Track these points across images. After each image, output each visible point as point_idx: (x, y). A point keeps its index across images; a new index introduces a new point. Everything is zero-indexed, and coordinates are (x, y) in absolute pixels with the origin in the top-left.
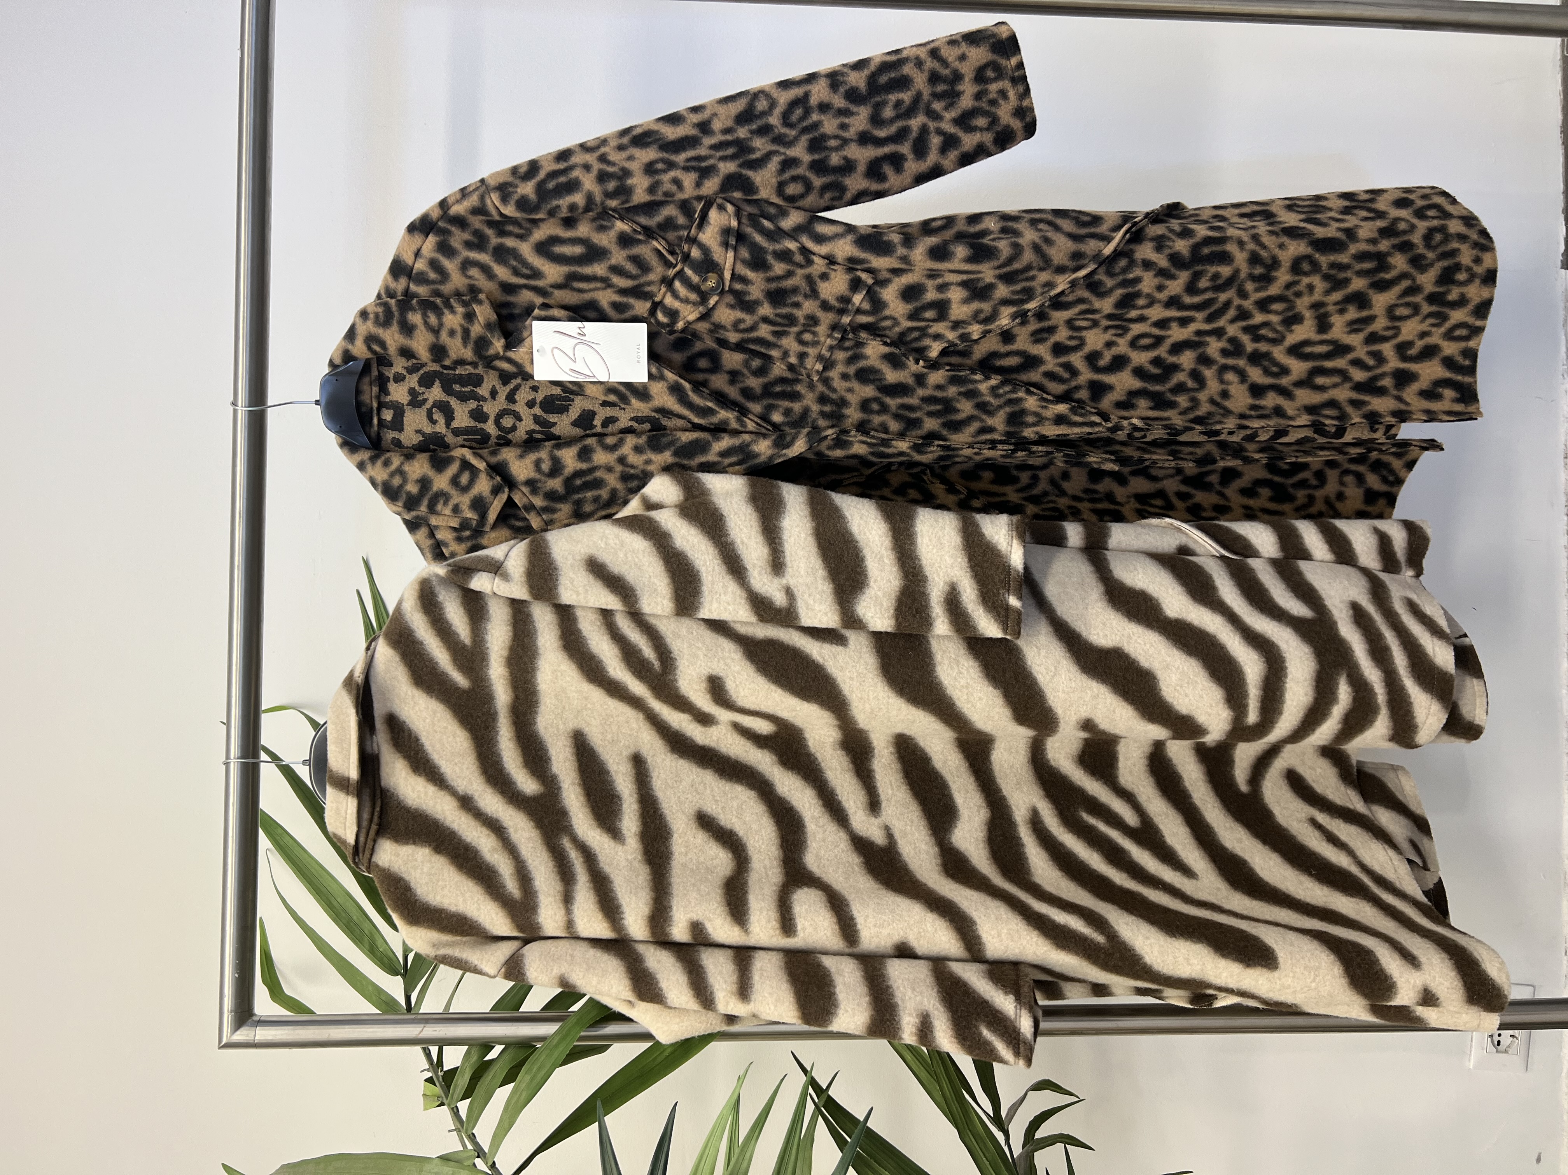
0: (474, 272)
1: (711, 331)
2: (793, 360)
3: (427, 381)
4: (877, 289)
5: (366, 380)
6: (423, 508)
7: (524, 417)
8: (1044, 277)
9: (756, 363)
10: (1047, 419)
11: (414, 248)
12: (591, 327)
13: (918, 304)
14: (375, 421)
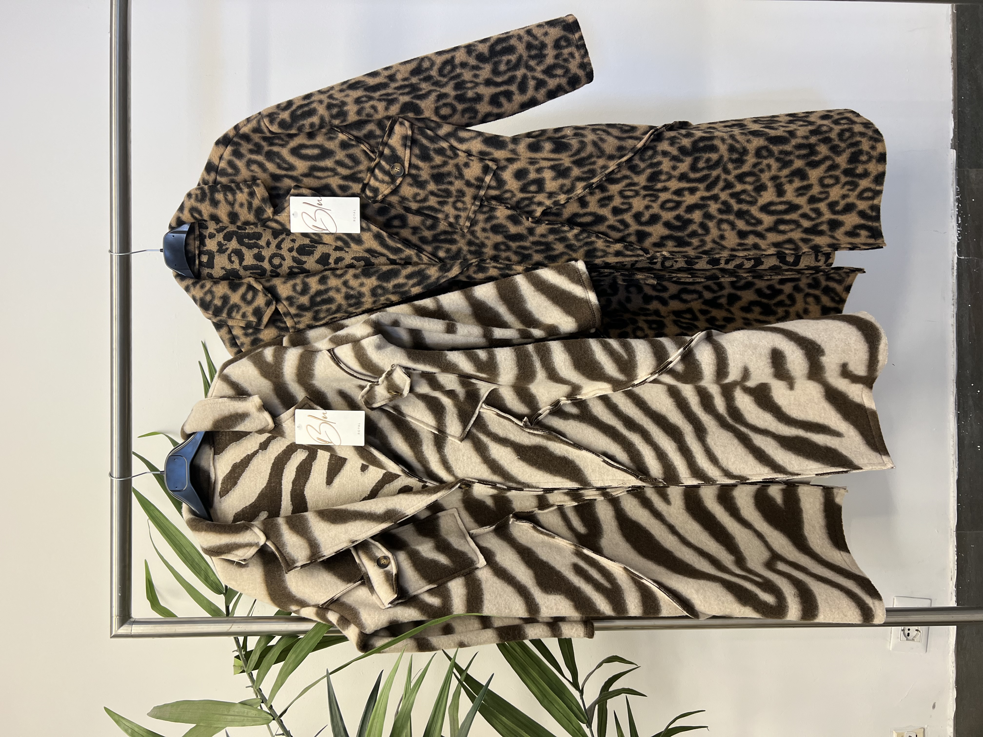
0: (254, 167)
1: (400, 202)
2: (452, 220)
3: (228, 237)
4: (499, 172)
5: (192, 237)
6: (224, 315)
7: (286, 258)
8: (601, 162)
9: (429, 222)
10: (610, 253)
11: (219, 154)
12: (326, 201)
13: (525, 181)
14: (197, 262)
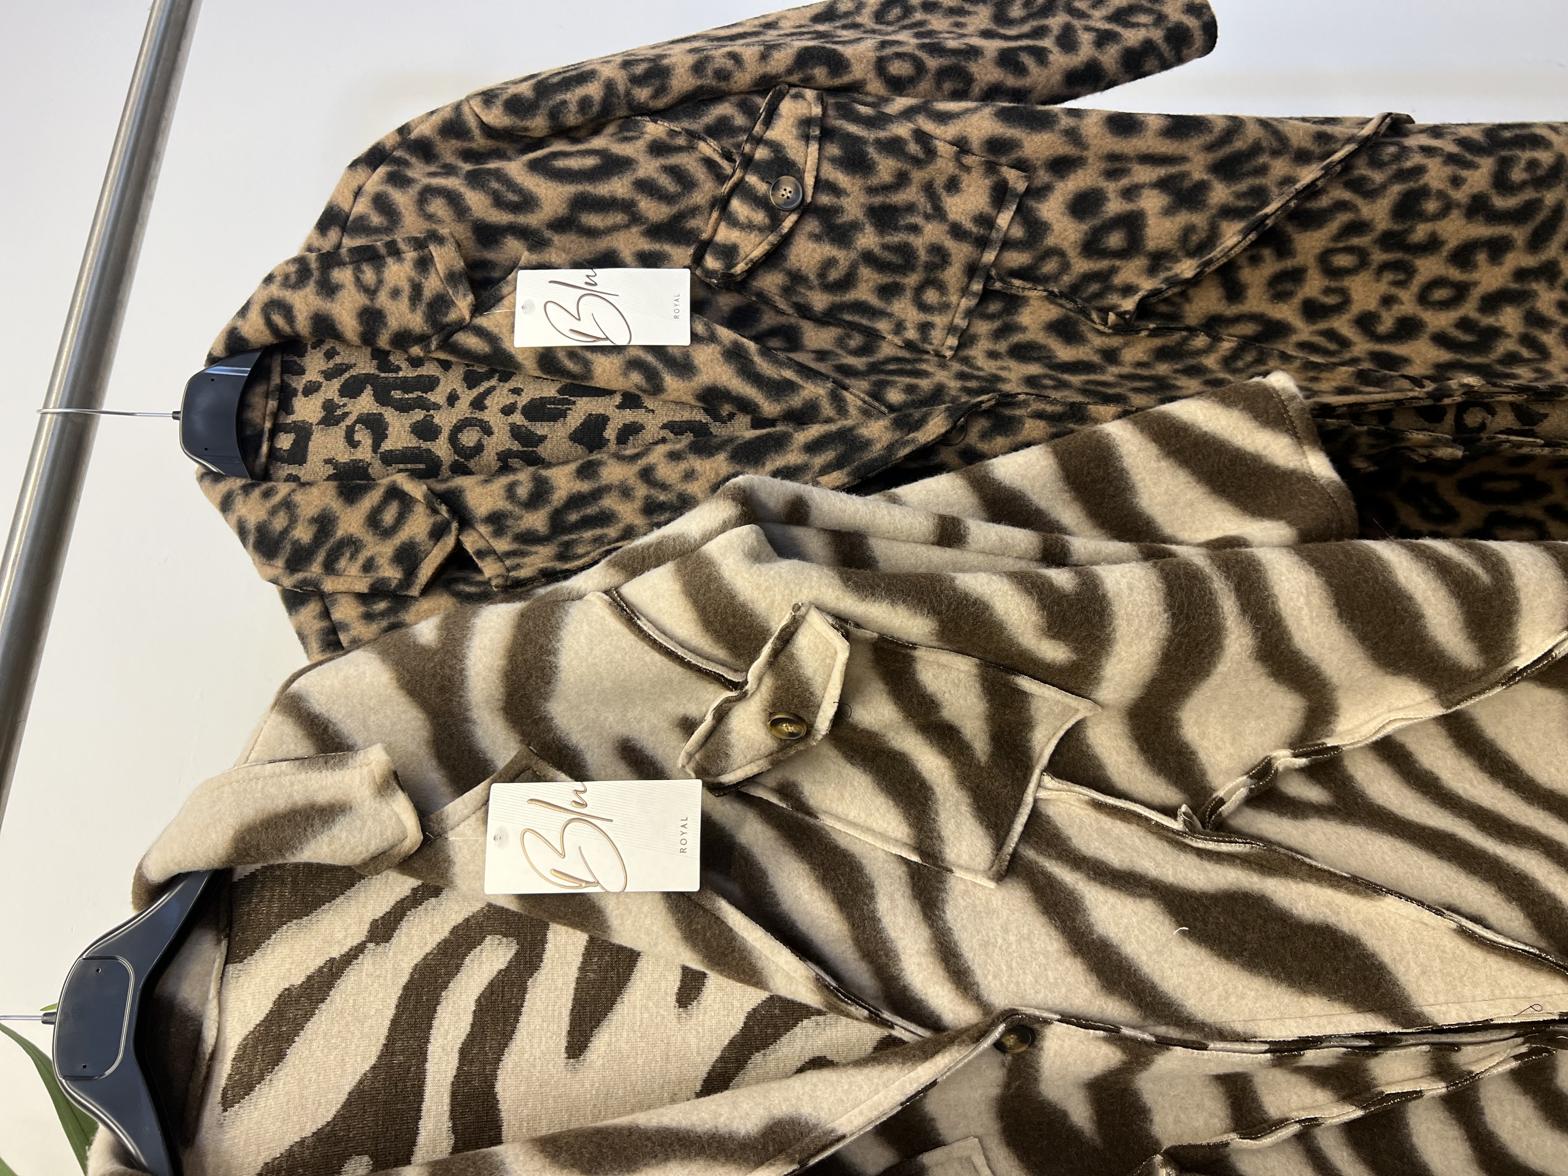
0: (437, 207)
1: (787, 291)
2: (911, 334)
3: (352, 389)
4: (1033, 204)
5: (260, 389)
6: (315, 569)
7: (495, 429)
8: (1279, 167)
9: (856, 341)
11: (355, 185)
12: (604, 276)
13: (1096, 222)
14: (265, 448)
